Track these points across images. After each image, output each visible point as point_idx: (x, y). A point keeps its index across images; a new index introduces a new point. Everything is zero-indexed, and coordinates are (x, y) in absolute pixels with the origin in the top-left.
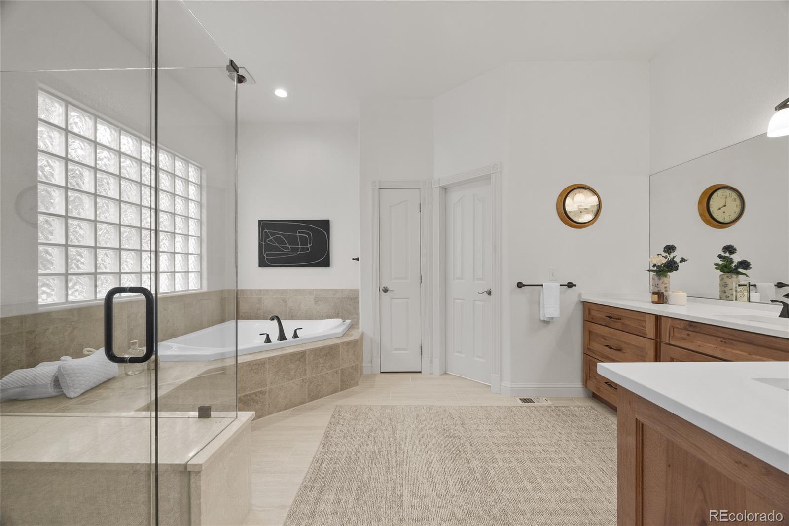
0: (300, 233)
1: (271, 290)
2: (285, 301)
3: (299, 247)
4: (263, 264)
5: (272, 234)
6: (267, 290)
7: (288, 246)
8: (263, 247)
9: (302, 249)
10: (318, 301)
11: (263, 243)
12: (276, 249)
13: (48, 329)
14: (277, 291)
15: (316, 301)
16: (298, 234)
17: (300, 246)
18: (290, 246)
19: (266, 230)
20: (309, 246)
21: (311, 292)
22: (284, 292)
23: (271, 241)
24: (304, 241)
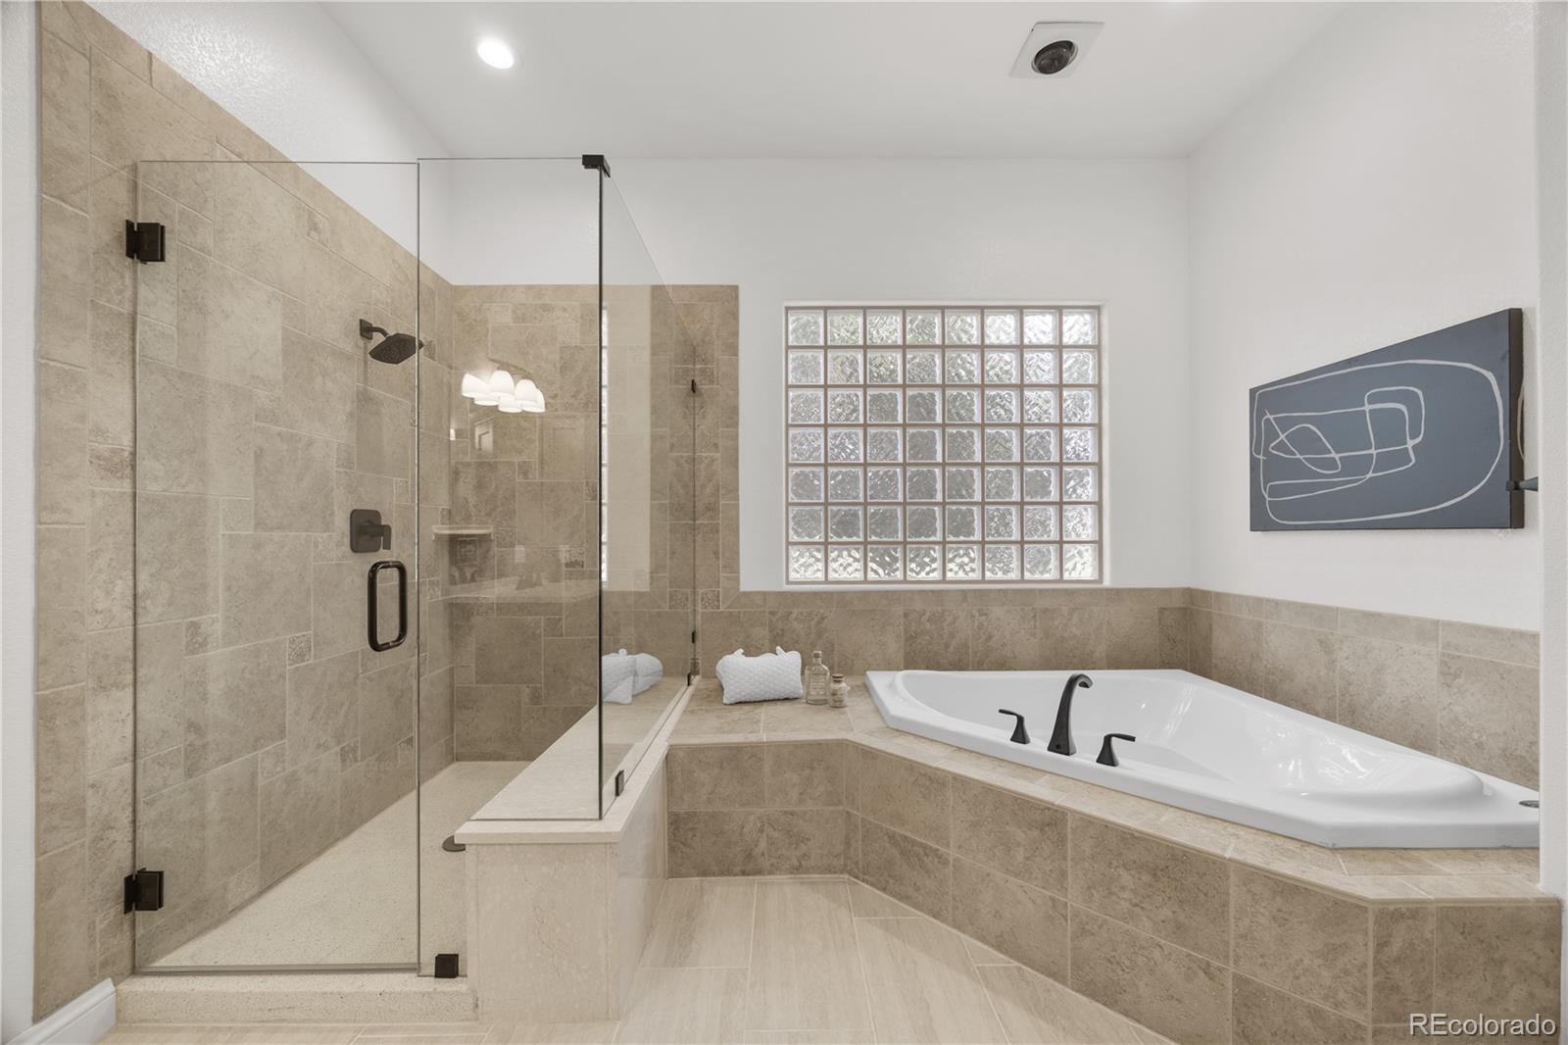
0: (1373, 400)
1: (1289, 604)
2: (1325, 645)
3: (1372, 455)
4: (1260, 521)
5: (1285, 424)
6: (1277, 603)
7: (1333, 455)
8: (1264, 469)
9: (1385, 461)
10: (1456, 676)
11: (1261, 457)
12: (1297, 469)
13: (791, 613)
14: (1304, 609)
15: (1450, 671)
16: (1367, 407)
17: (1373, 451)
18: (1337, 456)
19: (1269, 416)
20: (1410, 444)
21: (1426, 630)
22: (1323, 615)
23: (1281, 446)
24: (1390, 428)
